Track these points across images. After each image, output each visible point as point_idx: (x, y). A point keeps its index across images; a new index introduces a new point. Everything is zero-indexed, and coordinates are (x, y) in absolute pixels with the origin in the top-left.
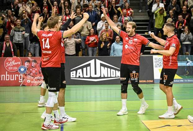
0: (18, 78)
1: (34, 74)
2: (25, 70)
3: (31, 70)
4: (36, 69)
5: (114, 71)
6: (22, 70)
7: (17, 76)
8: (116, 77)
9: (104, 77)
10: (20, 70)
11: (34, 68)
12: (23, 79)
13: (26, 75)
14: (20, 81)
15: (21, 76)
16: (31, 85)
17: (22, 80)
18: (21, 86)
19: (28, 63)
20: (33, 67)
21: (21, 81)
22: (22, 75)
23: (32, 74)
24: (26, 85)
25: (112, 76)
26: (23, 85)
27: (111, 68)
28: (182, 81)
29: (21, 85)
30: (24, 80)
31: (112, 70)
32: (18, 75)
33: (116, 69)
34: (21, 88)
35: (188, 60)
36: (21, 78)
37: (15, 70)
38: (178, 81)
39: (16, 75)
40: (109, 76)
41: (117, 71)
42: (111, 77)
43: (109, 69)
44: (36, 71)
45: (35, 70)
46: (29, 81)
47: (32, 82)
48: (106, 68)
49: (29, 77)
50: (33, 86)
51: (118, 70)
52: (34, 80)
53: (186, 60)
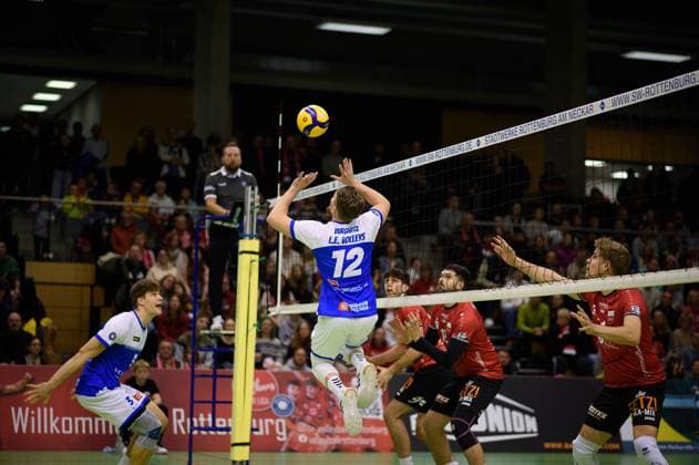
0: (272, 428)
1: (314, 417)
2: (290, 406)
3: (306, 406)
4: (319, 405)
5: (520, 415)
6: (282, 405)
7: (269, 423)
8: (526, 432)
9: (497, 433)
10: (275, 406)
11: (313, 403)
12: (288, 431)
13: (293, 421)
14: (279, 439)
15: (280, 424)
16: (310, 449)
17: (284, 433)
18: (286, 451)
19: (296, 388)
20: (308, 398)
21: (282, 437)
22: (283, 421)
23: (309, 418)
24: (296, 448)
25: (517, 430)
26: (290, 450)
27: (512, 408)
28: (690, 447)
29: (283, 449)
30: (290, 435)
31: (515, 413)
32: (271, 421)
33: (524, 412)
34: (283, 456)
36: (281, 430)
37: (261, 406)
38: (681, 448)
39: (267, 421)
40: (509, 429)
41: (527, 417)
42: (513, 433)
43: (507, 411)
44: (319, 411)
45: (314, 407)
46: (302, 439)
47: (313, 441)
48: (499, 408)
49: (302, 426)
50: (314, 451)
51: (531, 415)
52: (316, 434)
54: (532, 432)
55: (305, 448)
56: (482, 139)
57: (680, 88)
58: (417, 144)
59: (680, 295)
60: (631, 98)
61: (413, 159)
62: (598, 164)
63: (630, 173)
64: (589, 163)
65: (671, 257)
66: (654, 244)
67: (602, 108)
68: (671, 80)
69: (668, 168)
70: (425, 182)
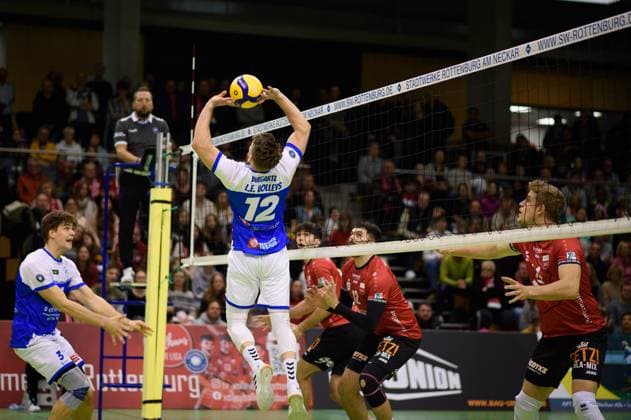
0: (185, 384)
1: (228, 374)
2: (203, 361)
3: (220, 362)
4: (233, 361)
6: (196, 361)
7: (182, 380)
8: (448, 389)
10: (188, 361)
11: (227, 359)
12: (202, 388)
13: (207, 377)
14: (192, 396)
15: (194, 380)
16: (225, 407)
17: (197, 390)
18: (199, 409)
19: (210, 342)
21: (196, 394)
22: (197, 378)
23: (223, 375)
24: (210, 406)
25: (439, 386)
26: (204, 408)
27: (435, 364)
28: (620, 405)
29: (197, 406)
30: (204, 391)
31: (438, 370)
32: (184, 377)
34: (197, 414)
35: (627, 348)
36: (194, 387)
37: (175, 362)
38: (610, 405)
39: (179, 377)
40: (432, 386)
41: (450, 373)
42: (436, 390)
43: (429, 367)
44: (234, 367)
45: (229, 362)
46: (217, 396)
47: (228, 398)
48: (421, 364)
49: (216, 383)
50: (229, 409)
51: (454, 371)
52: (231, 391)
53: (623, 349)
54: (455, 389)
55: (219, 406)
56: (403, 84)
57: (609, 31)
58: (336, 89)
59: (609, 246)
60: (558, 41)
61: (332, 105)
62: (523, 109)
63: (557, 119)
64: (514, 109)
65: (599, 207)
66: (582, 193)
67: (528, 52)
68: (600, 22)
69: (597, 114)
70: (344, 128)
